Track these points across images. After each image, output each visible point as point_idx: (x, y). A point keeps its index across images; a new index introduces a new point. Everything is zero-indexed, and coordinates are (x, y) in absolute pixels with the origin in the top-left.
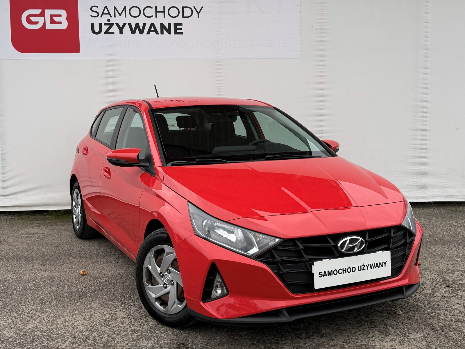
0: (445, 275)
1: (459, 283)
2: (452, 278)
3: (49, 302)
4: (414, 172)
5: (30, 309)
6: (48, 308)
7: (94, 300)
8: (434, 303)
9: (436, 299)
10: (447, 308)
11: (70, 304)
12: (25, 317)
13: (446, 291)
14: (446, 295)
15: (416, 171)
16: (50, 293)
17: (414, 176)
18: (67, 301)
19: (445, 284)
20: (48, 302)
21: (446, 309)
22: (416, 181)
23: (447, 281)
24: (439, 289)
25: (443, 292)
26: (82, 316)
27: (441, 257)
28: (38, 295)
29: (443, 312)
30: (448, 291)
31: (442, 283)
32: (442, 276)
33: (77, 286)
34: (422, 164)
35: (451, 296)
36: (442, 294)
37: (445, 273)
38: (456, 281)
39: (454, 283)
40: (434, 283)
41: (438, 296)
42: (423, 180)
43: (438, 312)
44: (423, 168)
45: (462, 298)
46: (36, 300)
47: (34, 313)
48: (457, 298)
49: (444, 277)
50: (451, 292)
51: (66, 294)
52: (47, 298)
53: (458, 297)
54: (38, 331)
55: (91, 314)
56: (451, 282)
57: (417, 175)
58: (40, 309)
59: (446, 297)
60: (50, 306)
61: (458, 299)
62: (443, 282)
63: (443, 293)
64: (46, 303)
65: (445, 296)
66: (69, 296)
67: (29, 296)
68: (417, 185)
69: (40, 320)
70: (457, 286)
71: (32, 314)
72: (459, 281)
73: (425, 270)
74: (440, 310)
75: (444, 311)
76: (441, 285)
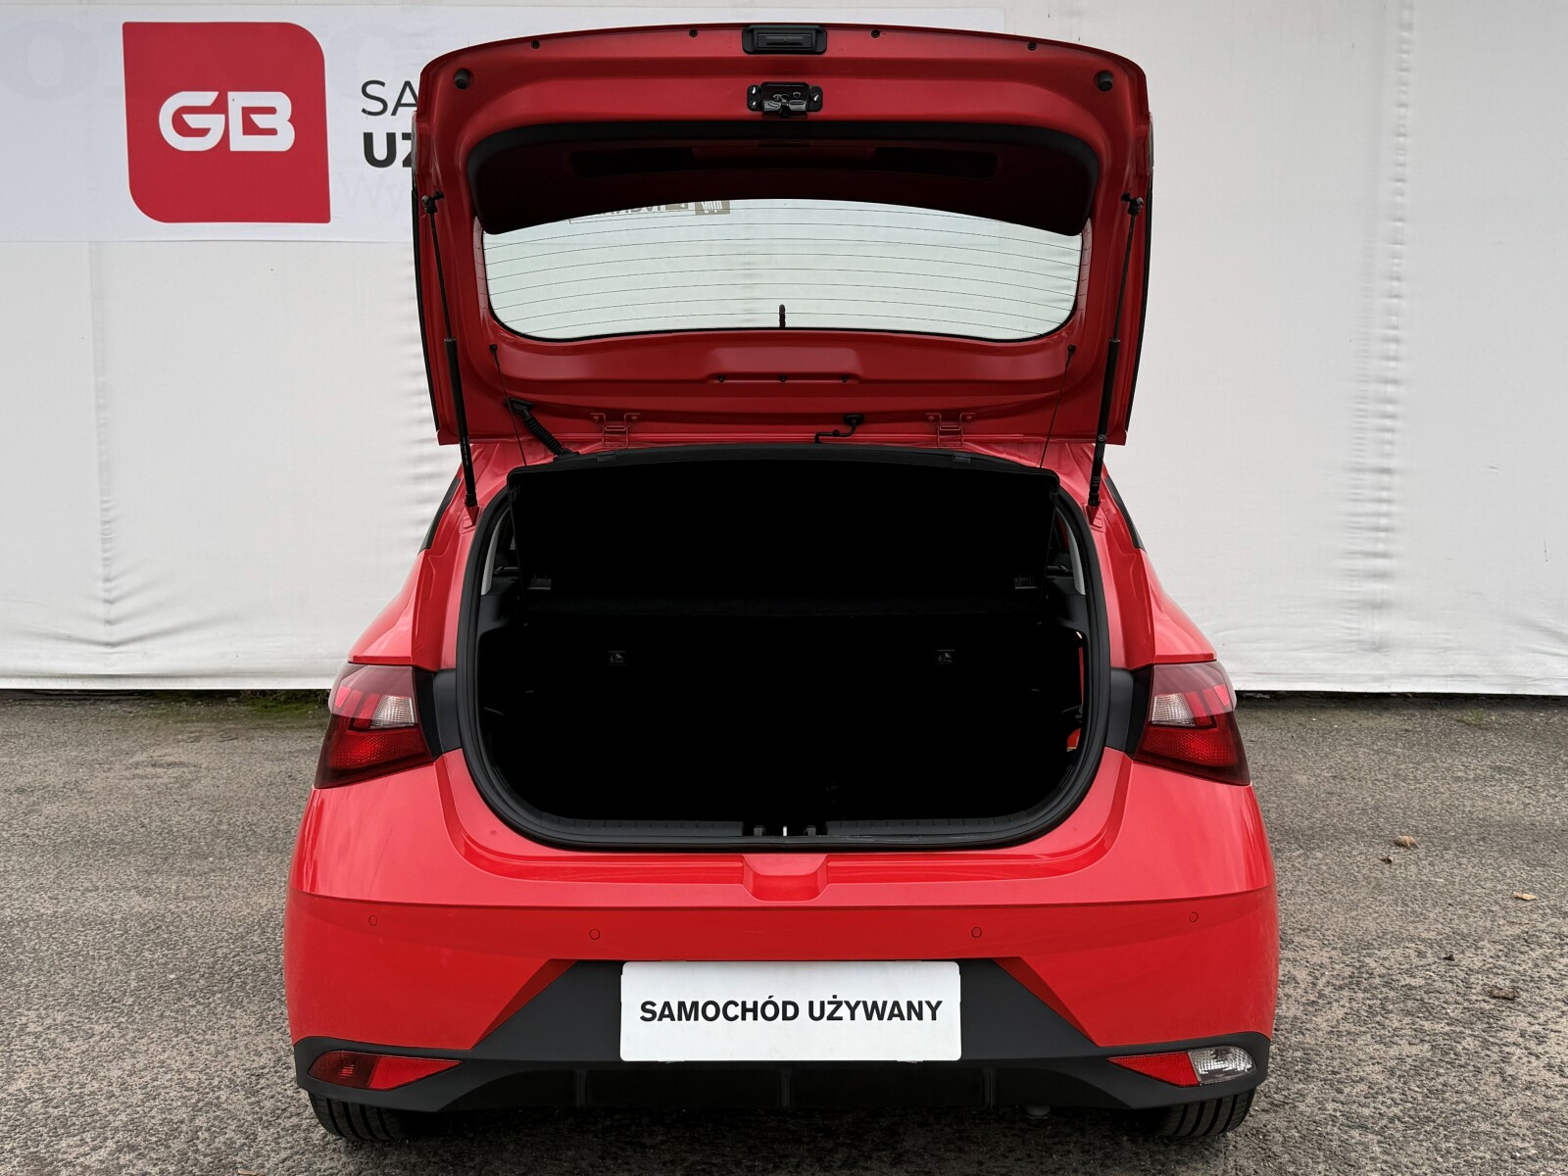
0: (1365, 952)
1: (1403, 983)
2: (1387, 964)
3: (114, 1002)
4: (1351, 601)
5: (49, 1021)
6: (101, 1021)
7: (246, 1000)
8: (1299, 1054)
9: (1309, 1039)
10: (1334, 1073)
11: (172, 1011)
12: (21, 1050)
13: (1349, 1011)
14: (1344, 1027)
15: (1352, 597)
16: (129, 971)
17: (1349, 611)
18: (165, 1001)
19: (1354, 986)
20: (110, 1001)
21: (1330, 1077)
22: (1355, 629)
23: (1364, 976)
24: (1329, 1003)
25: (1340, 1013)
26: (191, 1054)
27: (1374, 887)
28: (91, 976)
29: (1314, 1088)
30: (1358, 1011)
31: (1346, 981)
32: (1356, 955)
33: (217, 948)
34: (1375, 576)
35: (1362, 1029)
36: (1335, 1022)
37: (1369, 946)
38: (1395, 978)
39: (1387, 984)
40: (1321, 983)
41: (1318, 1030)
42: (1376, 626)
43: (1302, 1086)
44: (1378, 587)
45: (1396, 1039)
46: (76, 993)
47: (53, 1036)
48: (1378, 1039)
49: (1362, 958)
50: (1366, 1014)
51: (173, 976)
52: (113, 987)
53: (1380, 1036)
54: (38, 1099)
55: (219, 1048)
56: (1377, 981)
57: (1359, 608)
58: (75, 1024)
59: (1345, 1033)
60: (111, 1014)
61: (1380, 1042)
62: (1351, 977)
63: (1340, 1017)
64: (102, 1005)
65: (1341, 1028)
66: (180, 983)
67: (63, 978)
68: (1359, 641)
69: (61, 1062)
70: (1392, 994)
71: (44, 1040)
72: (1405, 976)
73: (1309, 933)
74: (1308, 1079)
75: (1320, 1083)
76: (1341, 988)
